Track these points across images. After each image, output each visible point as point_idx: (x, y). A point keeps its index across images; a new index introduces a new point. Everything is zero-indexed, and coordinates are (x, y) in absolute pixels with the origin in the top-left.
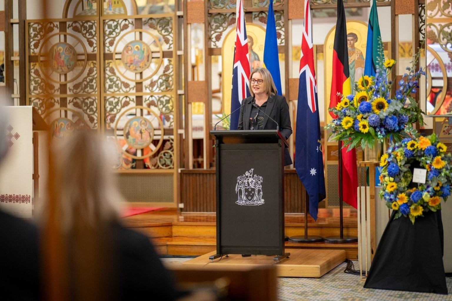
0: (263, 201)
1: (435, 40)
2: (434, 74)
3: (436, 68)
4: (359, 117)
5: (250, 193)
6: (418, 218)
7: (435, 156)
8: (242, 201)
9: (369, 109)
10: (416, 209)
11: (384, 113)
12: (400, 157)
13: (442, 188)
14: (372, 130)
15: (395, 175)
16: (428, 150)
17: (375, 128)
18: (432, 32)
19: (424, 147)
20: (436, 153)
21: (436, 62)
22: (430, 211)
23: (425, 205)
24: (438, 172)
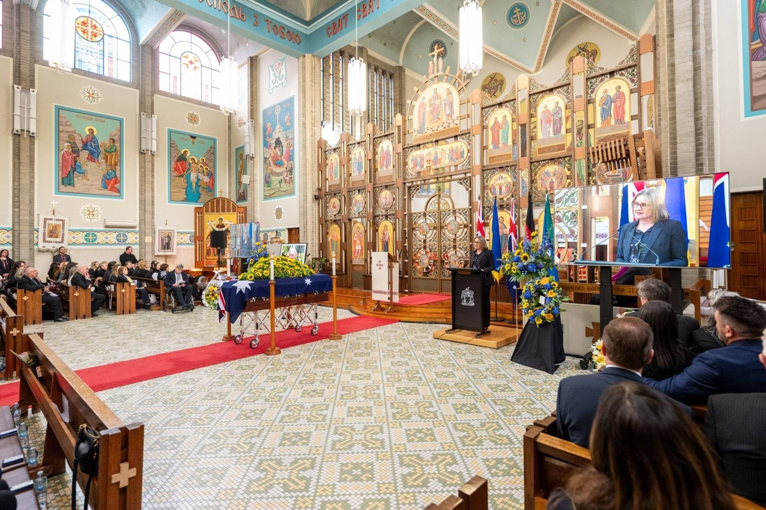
0: (473, 304)
1: (560, 220)
2: (560, 240)
3: (561, 236)
4: (513, 264)
5: (468, 300)
6: (540, 325)
7: (549, 290)
8: (464, 303)
9: (518, 260)
10: (538, 320)
11: (525, 263)
12: (532, 289)
13: (553, 308)
14: (519, 271)
15: (529, 298)
16: (547, 286)
17: (521, 270)
18: (558, 216)
19: (544, 284)
20: (551, 288)
21: (561, 233)
22: (547, 322)
23: (543, 318)
24: (551, 299)
